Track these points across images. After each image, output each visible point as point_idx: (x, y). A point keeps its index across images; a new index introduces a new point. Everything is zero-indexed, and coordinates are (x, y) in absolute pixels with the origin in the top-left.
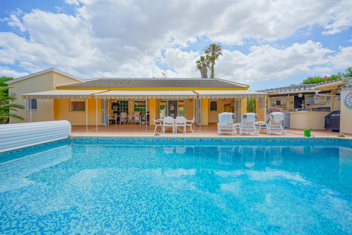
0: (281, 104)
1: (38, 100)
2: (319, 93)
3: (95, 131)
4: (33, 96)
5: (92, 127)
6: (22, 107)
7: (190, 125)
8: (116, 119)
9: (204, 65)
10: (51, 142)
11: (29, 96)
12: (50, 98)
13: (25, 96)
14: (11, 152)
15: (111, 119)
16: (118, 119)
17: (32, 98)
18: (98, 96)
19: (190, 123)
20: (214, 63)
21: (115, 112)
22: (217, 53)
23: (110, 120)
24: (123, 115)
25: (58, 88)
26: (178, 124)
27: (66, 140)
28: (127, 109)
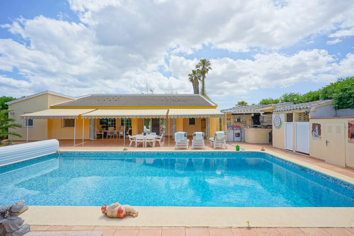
0: (241, 121)
1: (34, 120)
2: (263, 114)
3: (81, 145)
4: (30, 117)
5: (79, 142)
6: (20, 126)
7: (159, 140)
8: (103, 133)
9: (196, 78)
10: (43, 157)
11: (27, 117)
12: (44, 118)
13: (23, 117)
14: (14, 164)
15: (99, 133)
16: (105, 133)
17: (28, 118)
18: (84, 116)
19: (159, 139)
20: (204, 77)
21: (103, 127)
22: (207, 68)
23: (97, 135)
24: (111, 129)
25: (52, 108)
26: (147, 140)
27: (55, 154)
28: (115, 124)
